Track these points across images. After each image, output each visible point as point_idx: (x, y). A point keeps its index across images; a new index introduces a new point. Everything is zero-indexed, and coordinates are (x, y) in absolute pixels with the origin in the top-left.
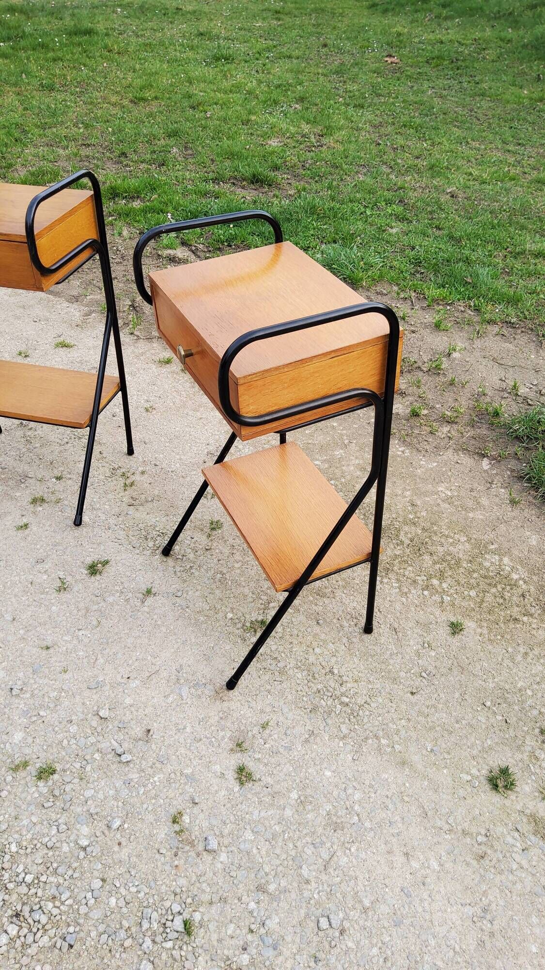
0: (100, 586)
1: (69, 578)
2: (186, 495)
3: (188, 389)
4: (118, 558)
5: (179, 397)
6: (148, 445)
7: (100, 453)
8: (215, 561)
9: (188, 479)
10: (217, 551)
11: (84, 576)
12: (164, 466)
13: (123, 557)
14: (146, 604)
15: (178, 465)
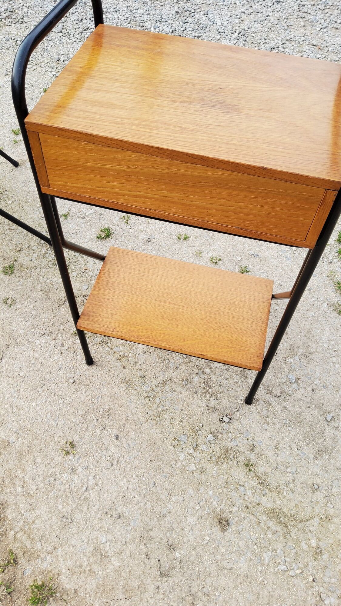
0: (101, 220)
1: (124, 225)
2: (33, 305)
3: (11, 500)
4: (91, 243)
5: (26, 478)
6: (70, 375)
7: (124, 367)
8: (14, 240)
9: (28, 324)
10: (11, 248)
11: (114, 228)
12: (53, 343)
13: (86, 244)
14: (67, 209)
15: (38, 342)
